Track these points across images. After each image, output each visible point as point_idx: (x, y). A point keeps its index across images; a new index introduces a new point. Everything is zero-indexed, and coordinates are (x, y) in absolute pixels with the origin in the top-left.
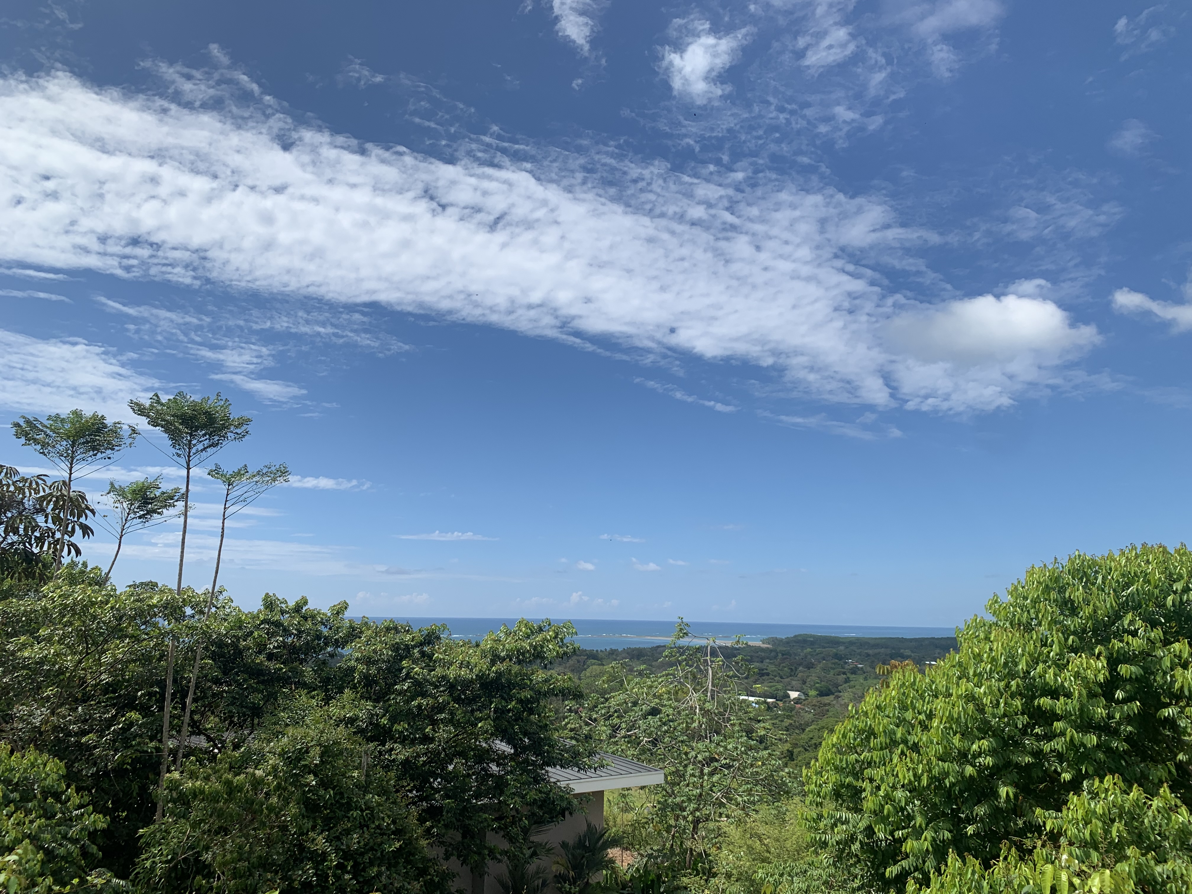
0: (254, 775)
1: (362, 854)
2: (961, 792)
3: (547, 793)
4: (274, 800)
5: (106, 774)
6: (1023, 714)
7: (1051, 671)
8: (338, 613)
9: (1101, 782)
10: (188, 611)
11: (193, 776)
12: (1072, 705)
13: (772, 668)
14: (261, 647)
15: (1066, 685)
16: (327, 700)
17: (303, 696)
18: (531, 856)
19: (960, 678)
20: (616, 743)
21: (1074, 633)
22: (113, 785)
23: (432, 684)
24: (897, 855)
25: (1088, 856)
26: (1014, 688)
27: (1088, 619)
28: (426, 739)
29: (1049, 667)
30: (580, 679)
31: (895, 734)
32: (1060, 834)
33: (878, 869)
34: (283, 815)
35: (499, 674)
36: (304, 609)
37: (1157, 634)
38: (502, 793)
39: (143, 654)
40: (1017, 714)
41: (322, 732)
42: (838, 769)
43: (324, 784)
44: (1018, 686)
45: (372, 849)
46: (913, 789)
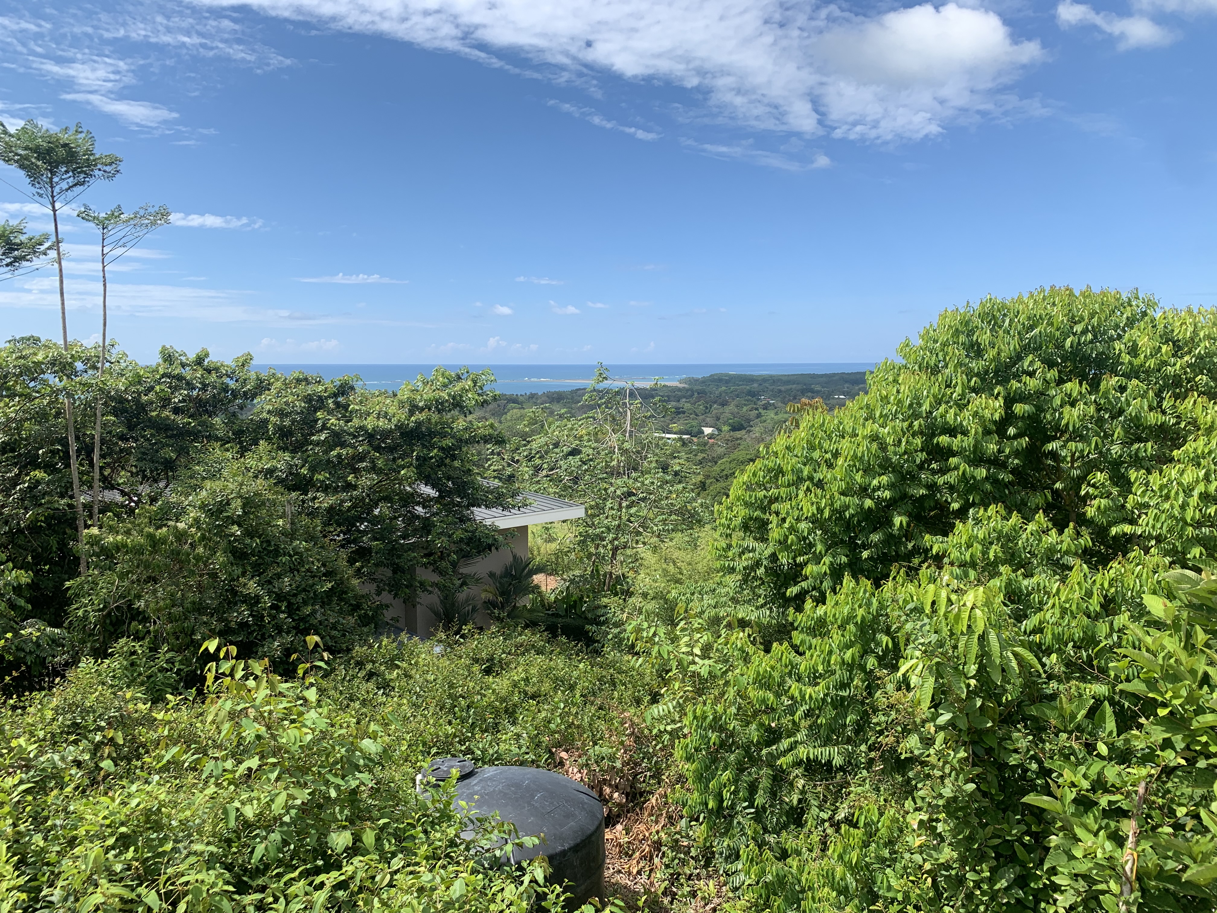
0: (176, 527)
1: (295, 595)
2: (859, 522)
3: (473, 532)
4: (200, 550)
5: (20, 531)
6: (922, 450)
7: (952, 411)
8: (243, 365)
9: (986, 510)
10: (79, 365)
11: (112, 530)
12: (968, 442)
13: (687, 406)
14: (166, 402)
15: (964, 423)
16: (243, 451)
17: (217, 450)
18: (462, 585)
19: (866, 419)
20: (538, 482)
21: (978, 375)
22: (29, 541)
23: (349, 434)
24: (797, 576)
25: (966, 575)
26: (916, 428)
27: (991, 361)
28: (349, 487)
29: (951, 407)
30: (500, 422)
31: (802, 472)
32: (944, 556)
33: (780, 589)
34: (212, 563)
35: (419, 424)
36: (206, 361)
37: (1052, 374)
38: (429, 533)
39: (37, 413)
40: (916, 451)
41: (241, 484)
42: (747, 504)
43: (250, 533)
44: (920, 425)
45: (304, 590)
46: (816, 521)
